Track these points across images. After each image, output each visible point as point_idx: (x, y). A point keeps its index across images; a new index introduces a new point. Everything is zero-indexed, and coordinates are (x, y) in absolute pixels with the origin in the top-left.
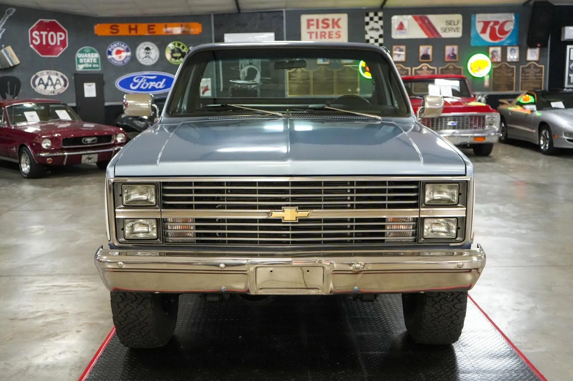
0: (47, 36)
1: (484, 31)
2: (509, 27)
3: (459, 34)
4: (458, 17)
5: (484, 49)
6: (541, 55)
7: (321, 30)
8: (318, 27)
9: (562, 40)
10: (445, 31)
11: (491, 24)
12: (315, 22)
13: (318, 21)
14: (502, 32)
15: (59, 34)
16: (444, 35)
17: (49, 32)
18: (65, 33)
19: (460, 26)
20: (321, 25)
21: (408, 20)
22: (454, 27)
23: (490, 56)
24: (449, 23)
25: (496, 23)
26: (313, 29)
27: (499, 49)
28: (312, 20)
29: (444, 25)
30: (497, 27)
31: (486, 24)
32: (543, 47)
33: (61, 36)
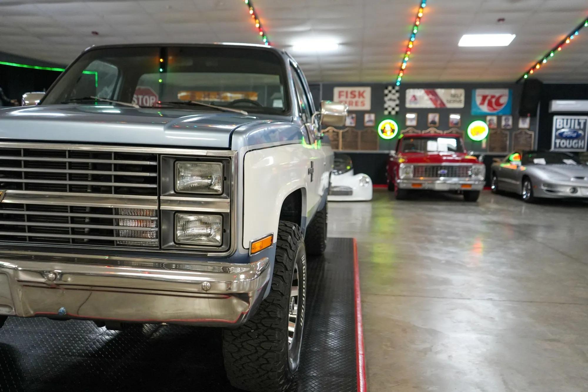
0: (142, 99)
1: (482, 103)
2: (504, 100)
3: (461, 105)
4: (461, 92)
5: (482, 117)
6: (531, 124)
7: (349, 99)
8: (347, 97)
9: (550, 111)
10: (449, 102)
11: (489, 98)
12: (344, 94)
13: (347, 93)
14: (498, 104)
15: (151, 98)
16: (449, 106)
17: (144, 96)
18: (156, 97)
19: (463, 98)
20: (349, 95)
21: (420, 93)
22: (458, 99)
23: (488, 123)
24: (454, 96)
25: (493, 97)
26: (343, 98)
27: (495, 118)
28: (343, 92)
29: (449, 98)
30: (494, 100)
31: (484, 98)
32: (533, 116)
33: (153, 99)
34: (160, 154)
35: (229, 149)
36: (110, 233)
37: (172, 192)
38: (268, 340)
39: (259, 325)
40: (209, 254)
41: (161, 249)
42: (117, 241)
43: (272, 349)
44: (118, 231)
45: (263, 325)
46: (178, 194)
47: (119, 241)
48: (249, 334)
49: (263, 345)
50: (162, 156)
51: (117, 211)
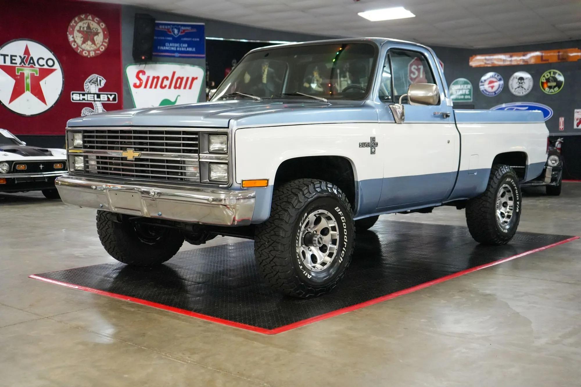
34: (199, 132)
35: (228, 128)
36: (182, 174)
37: (207, 152)
38: (274, 250)
39: (269, 239)
40: (220, 186)
41: (201, 183)
42: (184, 178)
43: (277, 255)
44: (185, 173)
45: (272, 240)
46: (210, 153)
47: (186, 178)
48: (265, 245)
49: (272, 253)
50: (200, 132)
51: (184, 162)
